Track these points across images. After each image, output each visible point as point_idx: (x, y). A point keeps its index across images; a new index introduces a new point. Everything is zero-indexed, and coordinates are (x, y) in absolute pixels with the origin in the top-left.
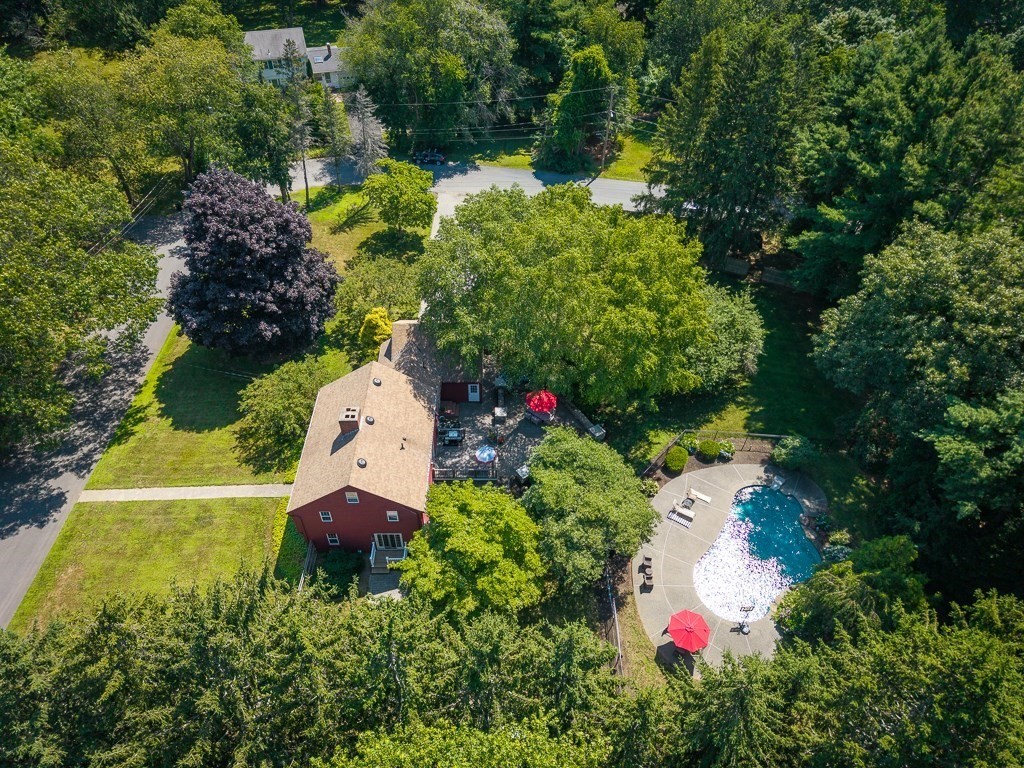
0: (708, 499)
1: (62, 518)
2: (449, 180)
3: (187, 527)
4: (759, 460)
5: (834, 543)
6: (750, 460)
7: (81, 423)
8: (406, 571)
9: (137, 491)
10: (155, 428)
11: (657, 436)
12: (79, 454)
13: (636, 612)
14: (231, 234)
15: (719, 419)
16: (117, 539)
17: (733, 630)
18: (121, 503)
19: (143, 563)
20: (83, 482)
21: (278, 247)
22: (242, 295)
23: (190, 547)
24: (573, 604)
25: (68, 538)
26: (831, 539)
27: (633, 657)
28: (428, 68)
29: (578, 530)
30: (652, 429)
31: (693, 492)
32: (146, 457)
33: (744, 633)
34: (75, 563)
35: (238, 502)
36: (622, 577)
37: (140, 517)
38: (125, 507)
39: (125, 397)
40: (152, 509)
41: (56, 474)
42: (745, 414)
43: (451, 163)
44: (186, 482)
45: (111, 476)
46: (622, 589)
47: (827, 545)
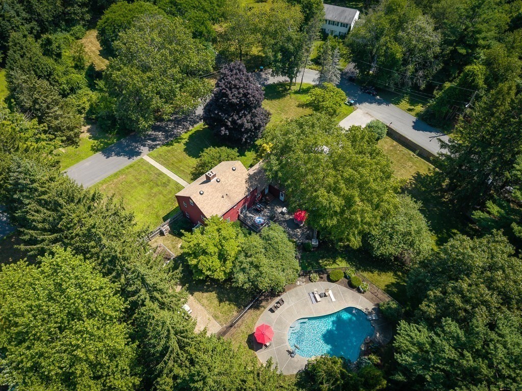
0: (334, 300)
1: (136, 159)
2: (369, 105)
3: (160, 184)
4: (376, 303)
5: (369, 359)
6: (371, 300)
7: (163, 134)
8: (185, 237)
9: (158, 164)
10: (179, 147)
11: (341, 261)
12: (155, 143)
13: (260, 315)
14: (225, 89)
15: (378, 274)
16: (141, 175)
17: (288, 351)
18: (151, 165)
19: (140, 187)
20: (149, 152)
21: (240, 101)
22: (220, 114)
23: (155, 190)
24: (242, 293)
25: (131, 166)
26: (370, 356)
27: (243, 328)
28: (384, 48)
29: (247, 265)
30: (342, 257)
31: (330, 292)
32: (169, 155)
33: (291, 355)
34: (126, 175)
35: (179, 185)
36: (268, 300)
37: (151, 172)
38: (151, 167)
39: (181, 132)
40: (156, 172)
41: (144, 146)
42: (394, 281)
43: (378, 97)
44: (172, 170)
45: (156, 155)
46: (264, 303)
47: (366, 357)
